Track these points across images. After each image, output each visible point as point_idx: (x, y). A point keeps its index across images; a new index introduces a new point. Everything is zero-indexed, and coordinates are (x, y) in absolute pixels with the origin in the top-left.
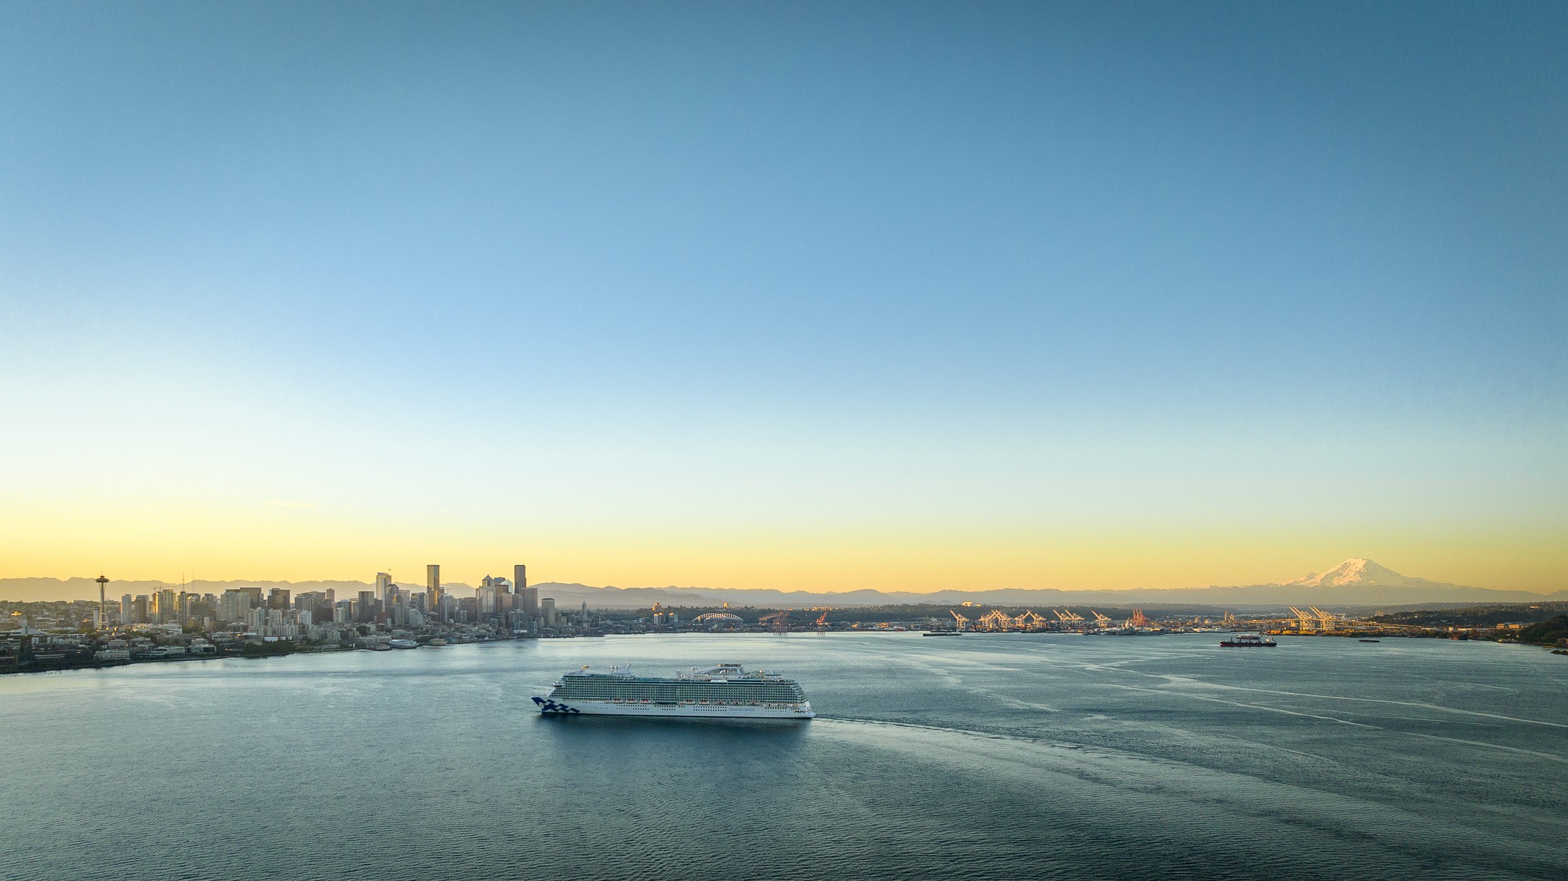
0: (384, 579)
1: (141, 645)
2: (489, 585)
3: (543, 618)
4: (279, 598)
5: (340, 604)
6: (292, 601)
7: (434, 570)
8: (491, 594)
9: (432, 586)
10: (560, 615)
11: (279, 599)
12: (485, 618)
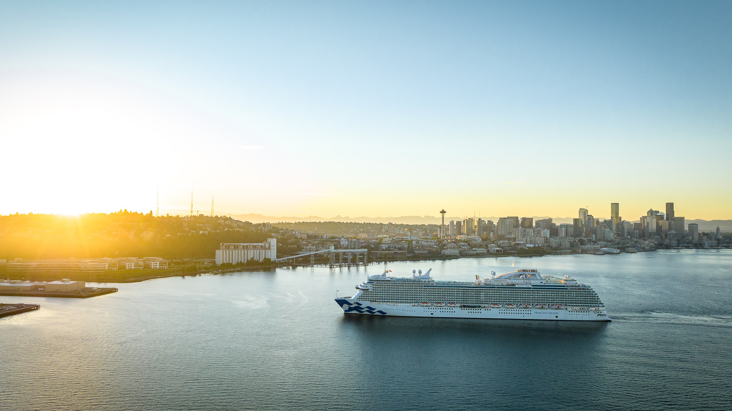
0: (584, 212)
1: (464, 247)
2: (652, 215)
3: (691, 237)
4: (527, 222)
5: (561, 226)
6: (534, 225)
7: (615, 207)
8: (654, 221)
9: (614, 216)
10: (702, 235)
11: (527, 224)
12: (651, 235)
